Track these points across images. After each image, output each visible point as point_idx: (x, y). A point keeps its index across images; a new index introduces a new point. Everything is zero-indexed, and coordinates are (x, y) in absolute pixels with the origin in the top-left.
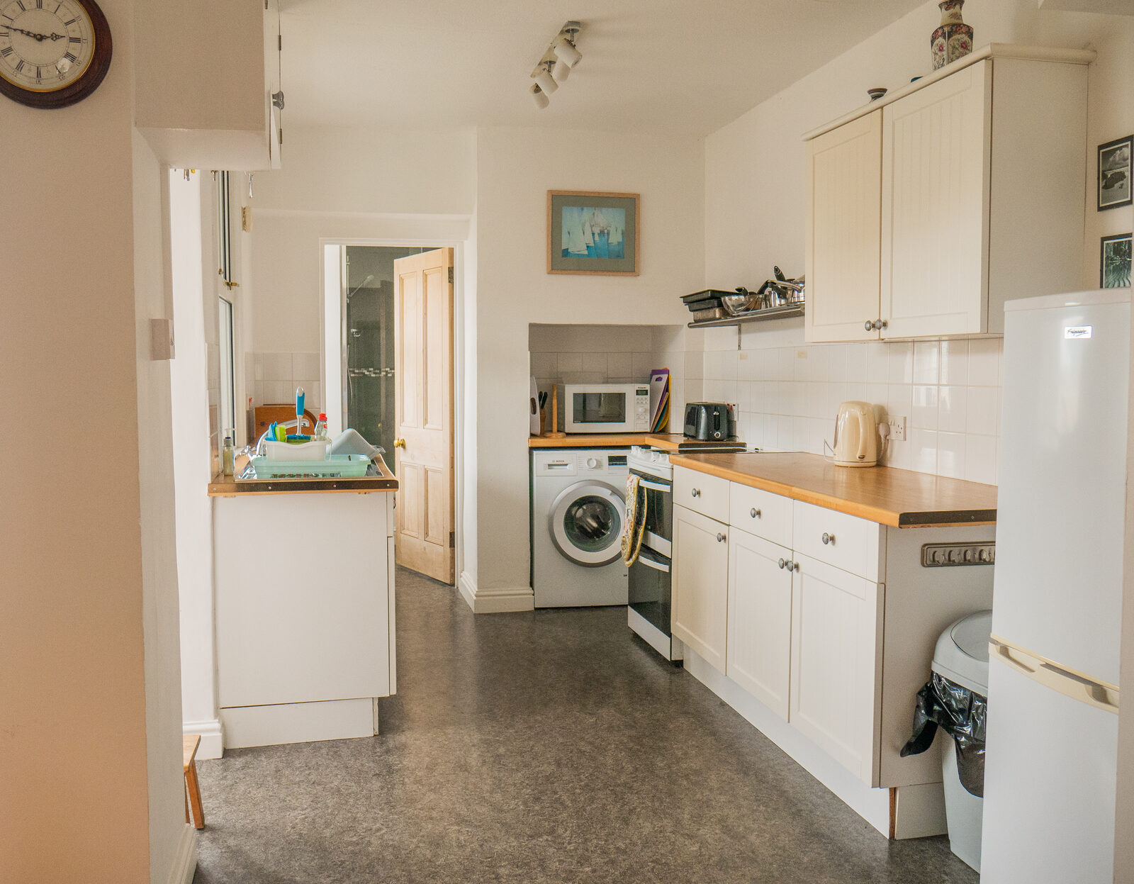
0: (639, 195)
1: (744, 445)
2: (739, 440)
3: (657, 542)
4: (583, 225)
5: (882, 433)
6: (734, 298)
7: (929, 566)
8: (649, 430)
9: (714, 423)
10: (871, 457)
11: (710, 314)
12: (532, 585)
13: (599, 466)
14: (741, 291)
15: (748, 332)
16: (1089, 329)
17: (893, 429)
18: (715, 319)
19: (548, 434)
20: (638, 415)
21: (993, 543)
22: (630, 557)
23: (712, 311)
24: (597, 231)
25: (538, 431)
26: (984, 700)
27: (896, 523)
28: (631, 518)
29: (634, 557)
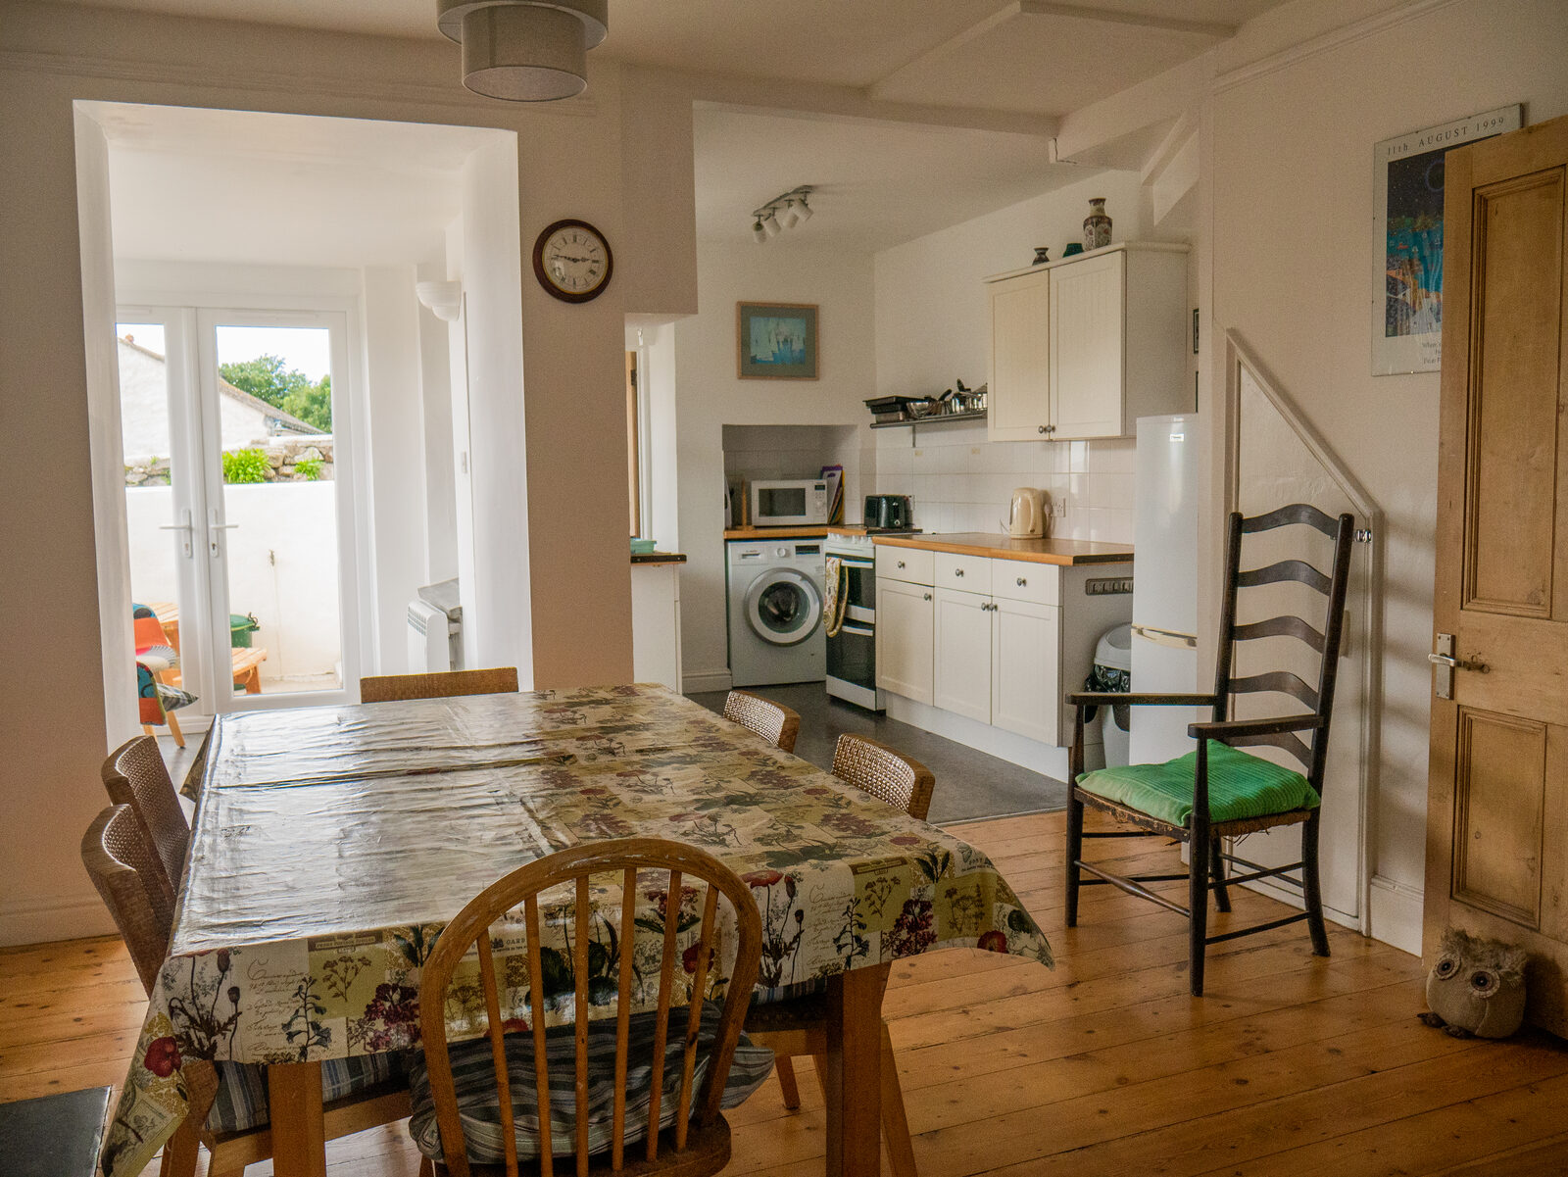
0: (817, 306)
1: (920, 531)
2: (916, 527)
3: (859, 613)
4: (770, 333)
5: (1047, 512)
6: (918, 404)
7: (1091, 594)
8: (826, 522)
9: (894, 512)
10: (1039, 531)
11: (893, 416)
12: (729, 666)
13: (788, 555)
14: (928, 399)
15: (921, 432)
16: (1182, 435)
17: (1055, 509)
18: (899, 421)
19: (739, 527)
20: (816, 509)
21: (1132, 578)
22: (834, 628)
23: (895, 414)
24: (781, 339)
25: (730, 523)
26: (1128, 674)
27: (1072, 563)
28: (834, 593)
29: (838, 627)
